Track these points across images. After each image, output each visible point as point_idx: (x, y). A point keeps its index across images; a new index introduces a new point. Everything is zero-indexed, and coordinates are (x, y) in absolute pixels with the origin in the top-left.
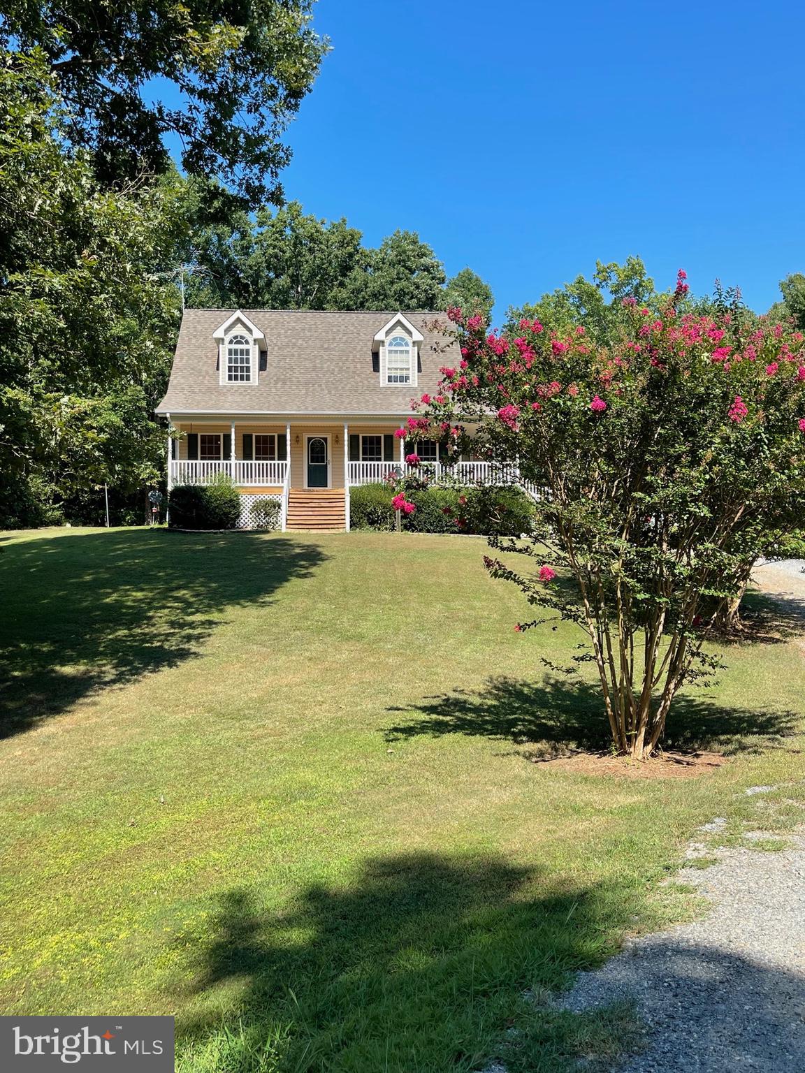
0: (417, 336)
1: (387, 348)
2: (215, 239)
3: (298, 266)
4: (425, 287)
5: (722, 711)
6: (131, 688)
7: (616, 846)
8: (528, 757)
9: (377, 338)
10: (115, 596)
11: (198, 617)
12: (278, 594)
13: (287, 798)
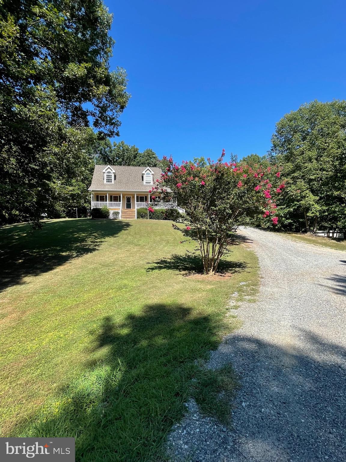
0: (153, 173)
1: (145, 175)
2: (103, 149)
3: (124, 156)
4: (154, 162)
5: (229, 262)
6: (80, 258)
7: (211, 302)
8: (183, 275)
9: (143, 173)
10: (77, 235)
11: (99, 240)
12: (119, 235)
13: (120, 288)
